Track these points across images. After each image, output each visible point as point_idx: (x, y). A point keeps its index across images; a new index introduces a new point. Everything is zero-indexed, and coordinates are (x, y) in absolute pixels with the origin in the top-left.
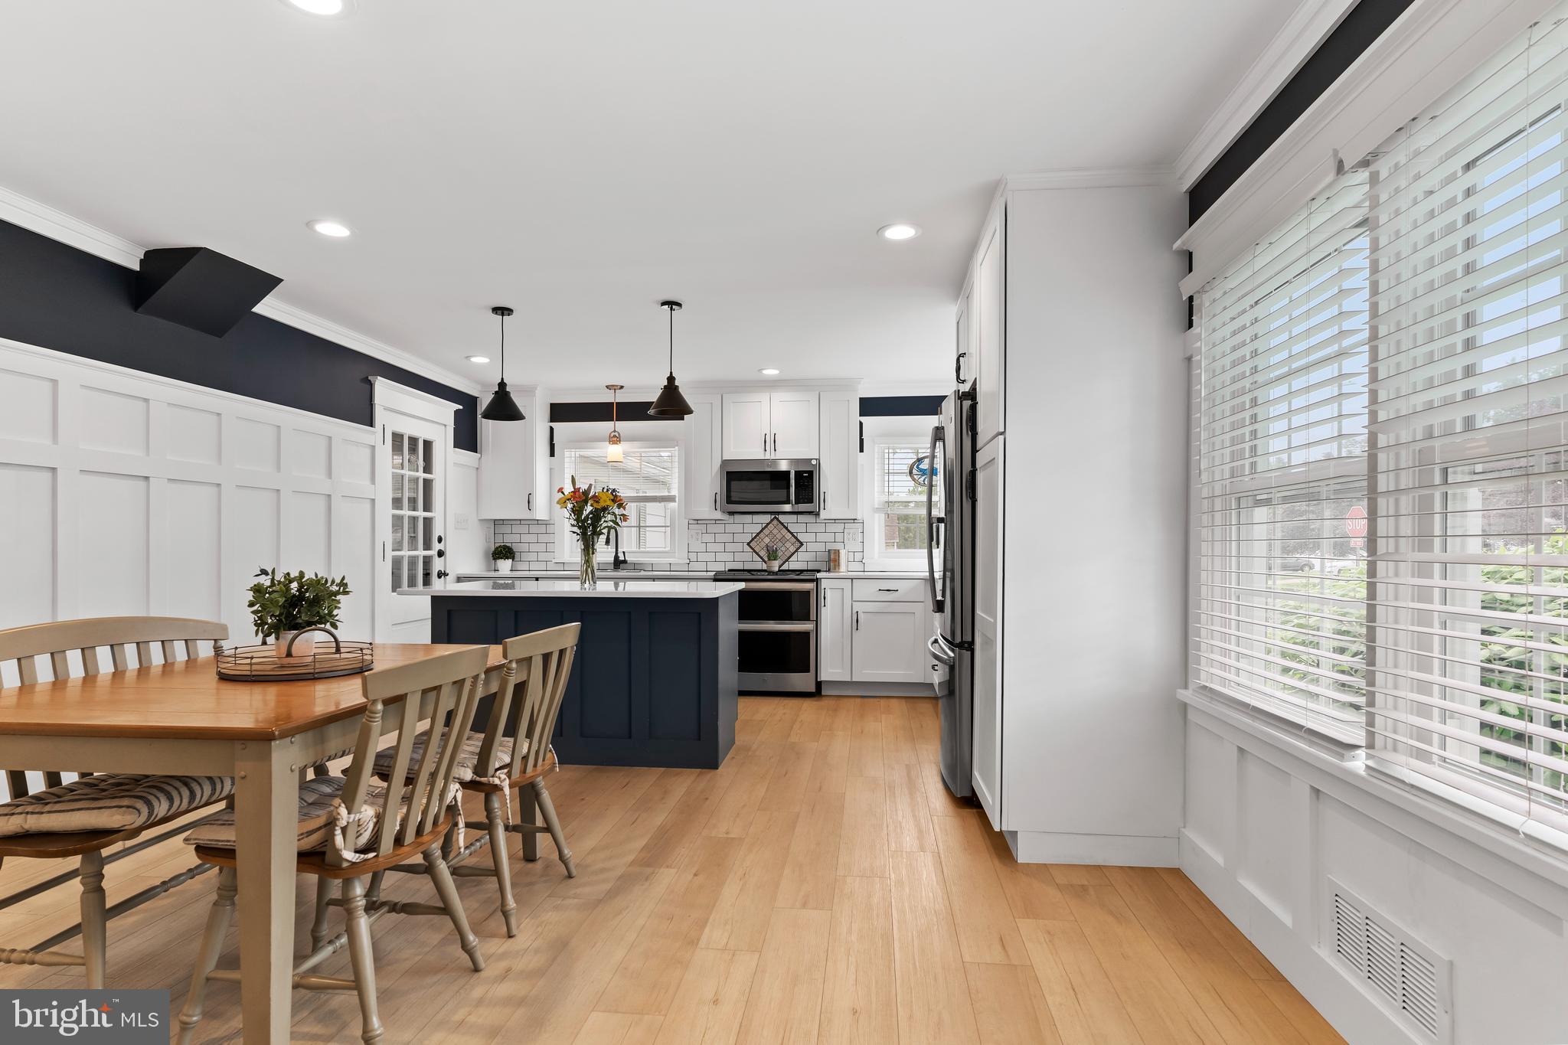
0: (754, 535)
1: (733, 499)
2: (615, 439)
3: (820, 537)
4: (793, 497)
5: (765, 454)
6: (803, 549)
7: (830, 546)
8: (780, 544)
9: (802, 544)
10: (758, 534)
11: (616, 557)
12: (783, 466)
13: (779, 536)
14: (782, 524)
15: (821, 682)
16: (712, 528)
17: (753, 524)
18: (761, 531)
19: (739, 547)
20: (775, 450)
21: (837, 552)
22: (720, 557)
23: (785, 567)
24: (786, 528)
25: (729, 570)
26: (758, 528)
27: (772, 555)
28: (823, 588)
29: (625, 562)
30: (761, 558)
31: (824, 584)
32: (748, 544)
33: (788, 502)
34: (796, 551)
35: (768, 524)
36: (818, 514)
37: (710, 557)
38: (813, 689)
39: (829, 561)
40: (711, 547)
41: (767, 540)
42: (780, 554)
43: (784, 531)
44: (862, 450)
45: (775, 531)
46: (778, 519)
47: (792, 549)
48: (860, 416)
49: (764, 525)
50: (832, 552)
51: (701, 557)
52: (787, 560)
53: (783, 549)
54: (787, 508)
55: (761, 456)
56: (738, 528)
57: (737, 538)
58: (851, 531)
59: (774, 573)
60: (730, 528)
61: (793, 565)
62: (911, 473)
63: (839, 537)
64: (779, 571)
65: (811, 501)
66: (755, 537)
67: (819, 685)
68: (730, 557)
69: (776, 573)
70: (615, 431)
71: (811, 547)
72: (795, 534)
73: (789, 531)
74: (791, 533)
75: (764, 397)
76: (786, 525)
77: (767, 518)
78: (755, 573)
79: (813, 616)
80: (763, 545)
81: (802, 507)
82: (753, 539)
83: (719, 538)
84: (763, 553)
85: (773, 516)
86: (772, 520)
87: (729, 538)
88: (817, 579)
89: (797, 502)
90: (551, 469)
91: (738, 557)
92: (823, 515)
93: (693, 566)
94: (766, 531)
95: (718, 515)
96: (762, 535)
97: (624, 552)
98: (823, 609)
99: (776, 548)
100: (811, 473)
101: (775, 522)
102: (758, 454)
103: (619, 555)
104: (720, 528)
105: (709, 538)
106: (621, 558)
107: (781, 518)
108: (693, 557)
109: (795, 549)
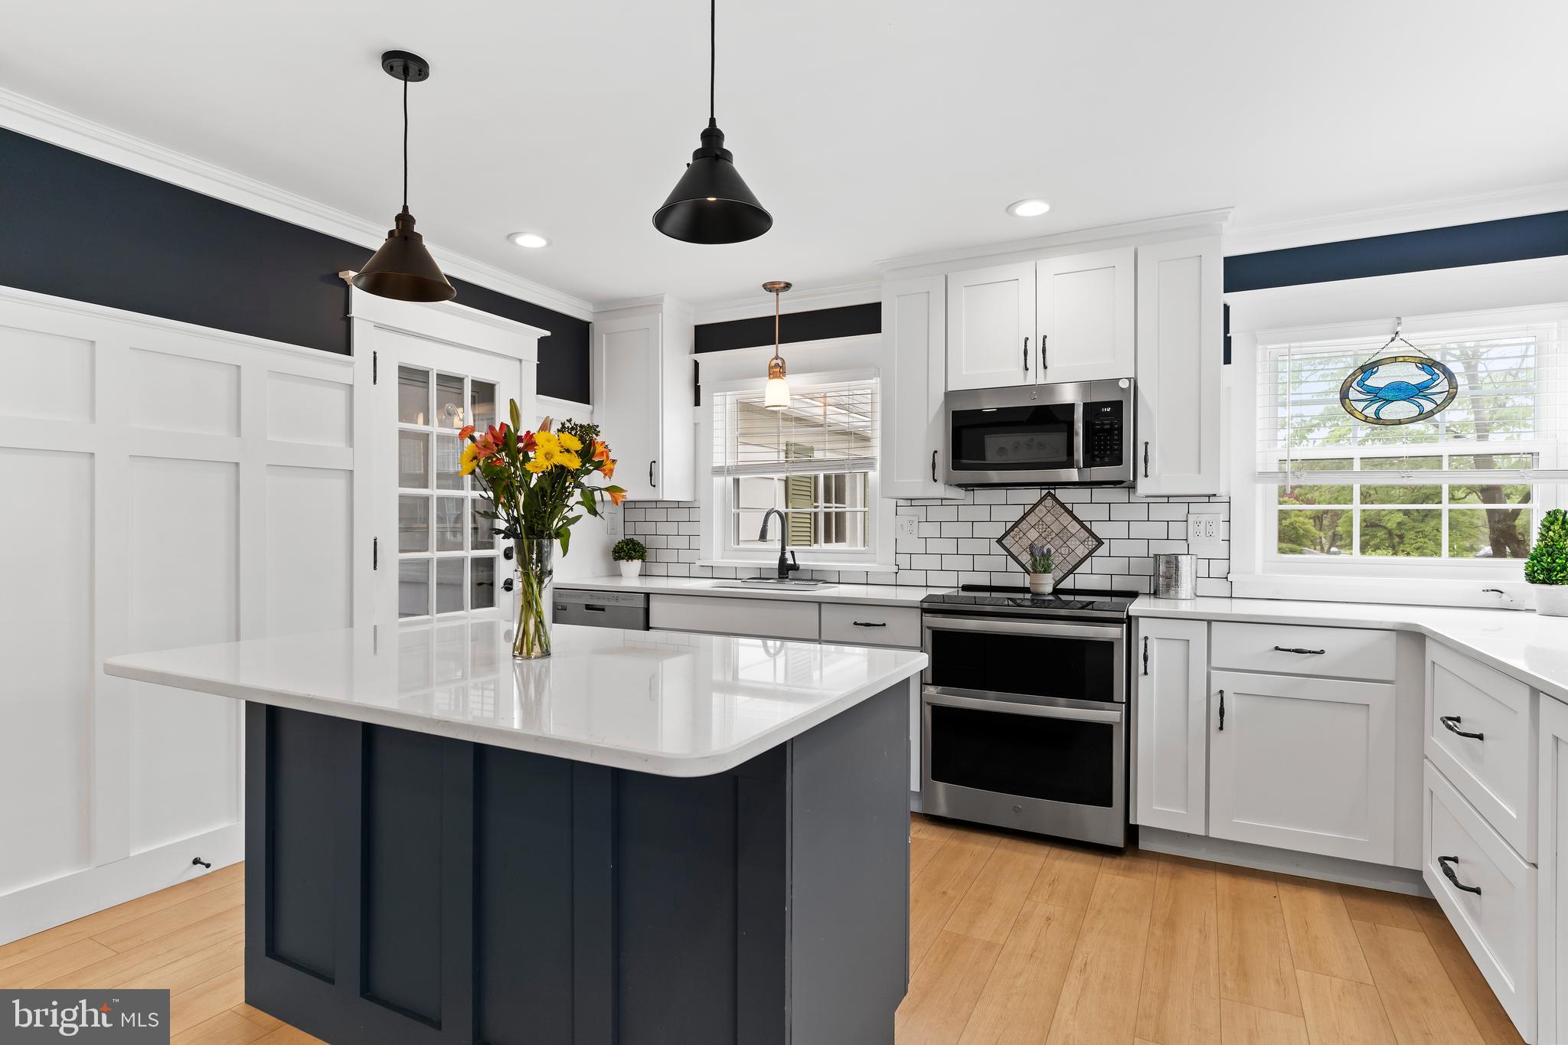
0: (1009, 525)
1: (965, 461)
2: (778, 370)
3: (1137, 530)
4: (1079, 455)
5: (1025, 376)
6: (1103, 550)
7: (1157, 548)
8: (1058, 542)
9: (1100, 542)
10: (1017, 524)
11: (782, 560)
12: (1068, 395)
13: (1056, 528)
14: (1062, 505)
15: (1136, 827)
16: (935, 513)
17: (1009, 506)
18: (1023, 518)
19: (982, 546)
20: (1045, 367)
21: (1173, 561)
22: (950, 562)
23: (1067, 584)
24: (1070, 513)
25: (963, 587)
26: (1017, 513)
27: (1040, 563)
28: (1141, 635)
29: (794, 567)
30: (1023, 566)
31: (1144, 628)
32: (1000, 541)
33: (1069, 464)
34: (1090, 554)
35: (1035, 506)
36: (1132, 487)
37: (933, 562)
38: (1118, 839)
39: (1156, 575)
40: (935, 546)
41: (1033, 535)
42: (1056, 559)
43: (1066, 519)
44: (1227, 360)
45: (1049, 519)
46: (1054, 497)
47: (1082, 551)
48: (1226, 291)
49: (1028, 508)
50: (1162, 560)
51: (920, 562)
52: (1071, 572)
53: (1063, 551)
54: (1073, 475)
55: (1018, 381)
56: (982, 513)
57: (980, 530)
58: (1204, 518)
59: (1043, 600)
60: (967, 513)
61: (1081, 583)
62: (1344, 396)
63: (1177, 530)
64: (1055, 595)
65: (1118, 460)
66: (1012, 529)
67: (1132, 832)
68: (965, 563)
69: (1047, 600)
70: (777, 358)
71: (1118, 548)
72: (1088, 524)
73: (1075, 518)
74: (1080, 523)
75: (1023, 270)
76: (1069, 507)
77: (1033, 495)
79: (1120, 693)
80: (1026, 543)
81: (1099, 473)
82: (1007, 533)
83: (949, 530)
84: (1025, 558)
85: (1044, 492)
86: (1042, 499)
87: (964, 530)
88: (1129, 618)
89: (1088, 464)
90: (695, 424)
91: (981, 563)
92: (1144, 487)
93: (905, 577)
94: (1032, 519)
95: (940, 490)
96: (1024, 525)
97: (793, 552)
98: (1142, 680)
99: (1049, 551)
100: (1117, 406)
101: (1049, 502)
102: (1013, 376)
103: (786, 555)
104: (949, 513)
105: (931, 530)
106: (790, 561)
107: (1061, 494)
108: (904, 561)
109: (1087, 552)
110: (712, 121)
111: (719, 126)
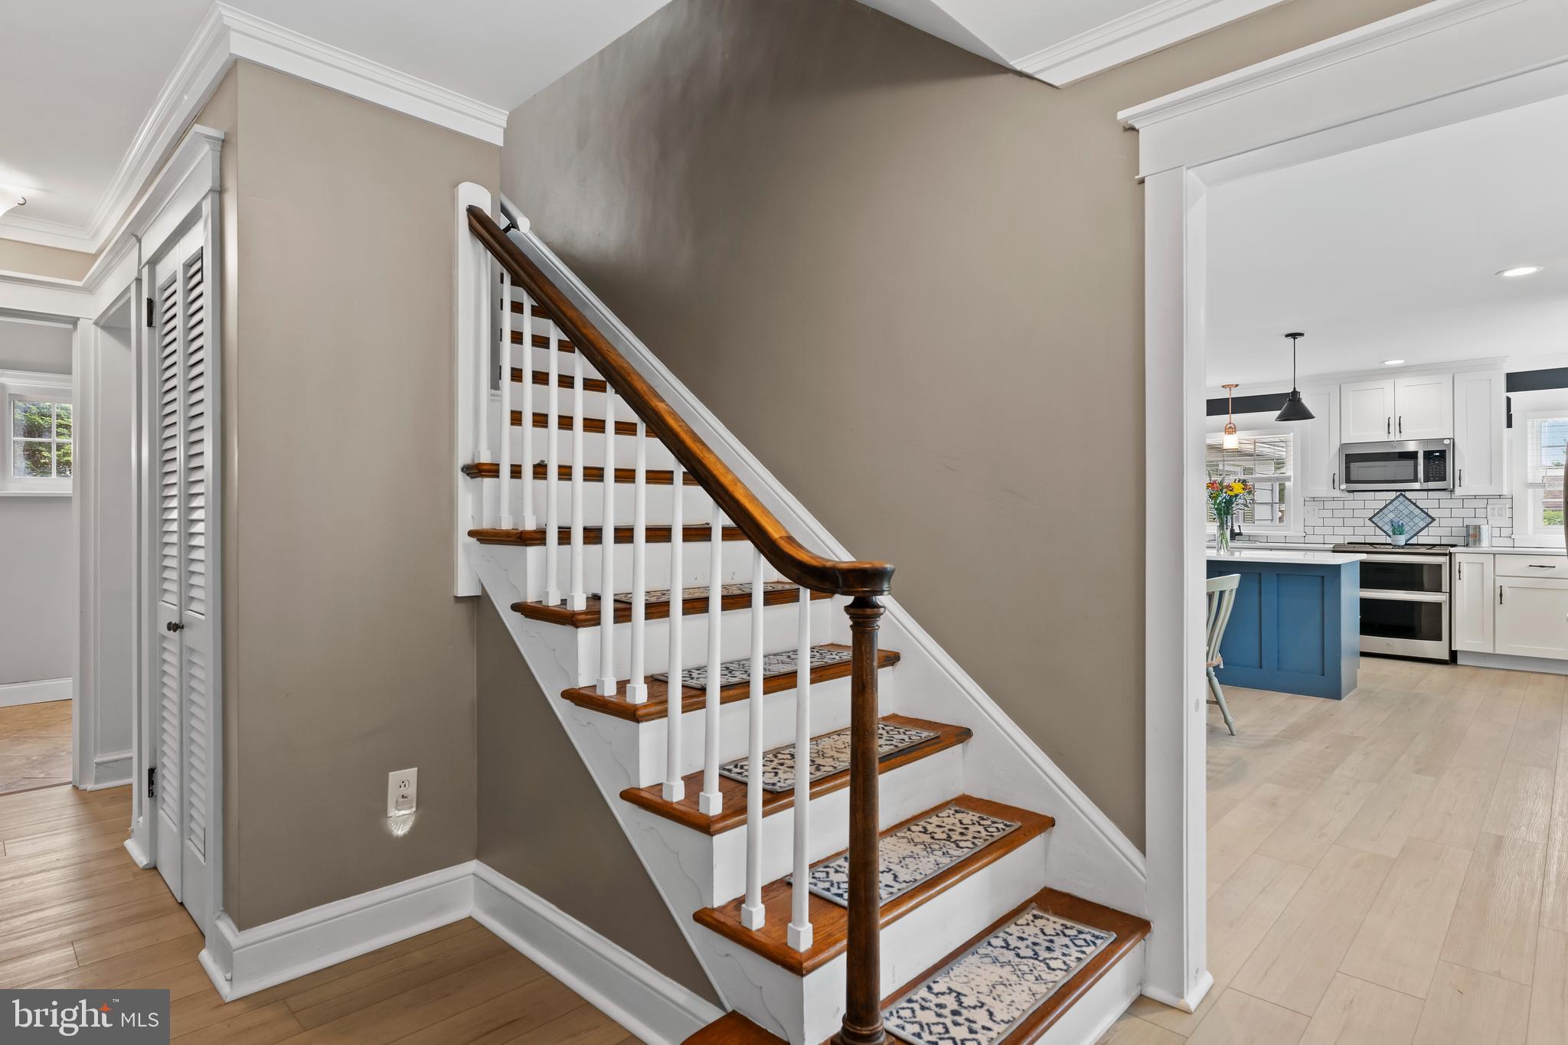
0: (1376, 511)
1: (1352, 478)
2: (1231, 430)
3: (1456, 512)
4: (1421, 475)
5: (1389, 437)
6: (1435, 523)
7: (1469, 522)
8: (1407, 520)
9: (1433, 519)
10: (1381, 510)
11: (1232, 530)
12: (1411, 447)
13: (1406, 512)
14: (1410, 500)
15: (1456, 650)
16: (1330, 505)
17: (1375, 501)
18: (1385, 507)
19: (1360, 522)
20: (1401, 433)
21: (1478, 528)
22: (1338, 531)
23: (1414, 541)
24: (1415, 504)
25: (1348, 543)
26: (1382, 505)
27: (1398, 530)
28: (1457, 561)
29: (1240, 534)
30: (1385, 532)
31: (1458, 558)
32: (1370, 519)
33: (1415, 480)
34: (1427, 526)
35: (1393, 501)
36: (1452, 491)
37: (1328, 531)
38: (1447, 657)
39: (1468, 535)
40: (1328, 522)
41: (1391, 516)
42: (1407, 528)
43: (1412, 507)
44: (1509, 426)
45: (1401, 507)
46: (1404, 496)
47: (1422, 524)
48: (1508, 392)
49: (1388, 502)
50: (1472, 527)
51: (1318, 530)
52: (1415, 535)
53: (1411, 524)
54: (1417, 486)
55: (1385, 439)
56: (1360, 505)
57: (1358, 513)
58: (1497, 506)
59: (1399, 547)
60: (1349, 505)
61: (1422, 539)
63: (1480, 512)
64: (1406, 544)
65: (1443, 479)
66: (1378, 513)
67: (1454, 653)
68: (1349, 531)
69: (1403, 547)
70: (1231, 423)
71: (1444, 522)
72: (1426, 510)
73: (1418, 507)
74: (1421, 509)
75: (1388, 383)
76: (1414, 501)
77: (1391, 495)
78: (1378, 546)
79: (1445, 588)
80: (1386, 520)
81: (1434, 484)
82: (1375, 515)
83: (1337, 513)
84: (1387, 528)
85: (1398, 493)
86: (1397, 497)
87: (1349, 513)
88: (1450, 553)
89: (1427, 480)
91: (1358, 531)
92: (1458, 491)
93: (1309, 539)
94: (1391, 507)
95: (1337, 493)
96: (1385, 511)
97: (1239, 526)
98: (1458, 582)
99: (1402, 524)
100: (1443, 453)
101: (1401, 499)
102: (1381, 437)
103: (1234, 528)
104: (1339, 505)
105: (1326, 513)
106: (1237, 530)
107: (1408, 494)
108: (1309, 530)
109: (1425, 524)
110: (1295, 388)
111: (1297, 390)
